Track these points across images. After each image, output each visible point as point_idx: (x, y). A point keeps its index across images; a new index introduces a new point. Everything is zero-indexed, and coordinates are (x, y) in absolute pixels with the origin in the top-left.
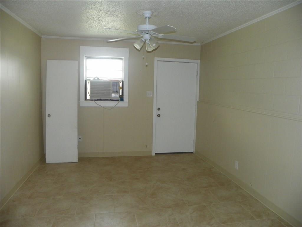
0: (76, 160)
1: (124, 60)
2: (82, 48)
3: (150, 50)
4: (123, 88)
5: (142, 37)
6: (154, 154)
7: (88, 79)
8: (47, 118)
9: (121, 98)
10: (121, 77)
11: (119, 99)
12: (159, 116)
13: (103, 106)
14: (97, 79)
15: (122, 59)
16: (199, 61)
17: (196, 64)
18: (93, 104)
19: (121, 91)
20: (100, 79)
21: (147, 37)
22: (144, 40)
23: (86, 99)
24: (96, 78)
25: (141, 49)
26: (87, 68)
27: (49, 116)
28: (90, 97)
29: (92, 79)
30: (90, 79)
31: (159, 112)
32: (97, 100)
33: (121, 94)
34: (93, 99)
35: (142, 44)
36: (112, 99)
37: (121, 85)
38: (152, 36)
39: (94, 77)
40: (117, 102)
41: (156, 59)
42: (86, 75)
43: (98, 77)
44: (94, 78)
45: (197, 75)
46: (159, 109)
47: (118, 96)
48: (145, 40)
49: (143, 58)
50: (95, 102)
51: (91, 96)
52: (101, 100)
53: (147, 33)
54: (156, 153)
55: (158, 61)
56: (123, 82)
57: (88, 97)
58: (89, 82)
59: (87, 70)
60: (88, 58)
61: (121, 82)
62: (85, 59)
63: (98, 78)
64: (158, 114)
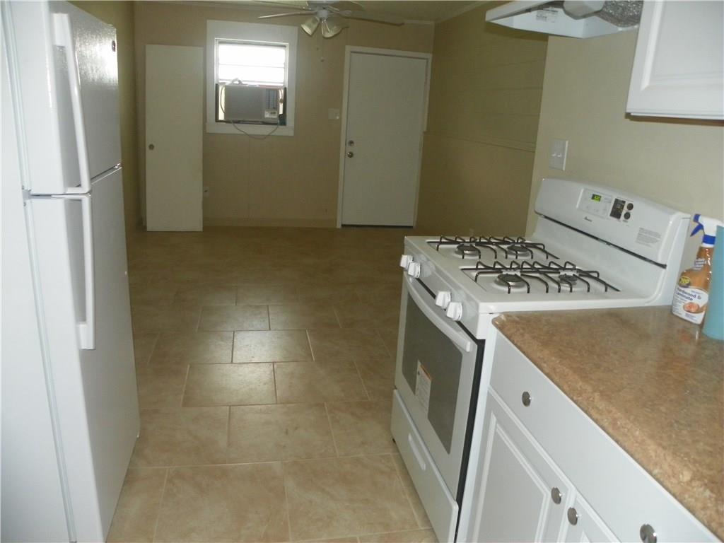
0: (199, 228)
1: (288, 47)
2: (212, 24)
3: (329, 35)
4: (284, 101)
5: (316, 13)
6: (339, 226)
7: (220, 81)
8: (149, 152)
9: (282, 120)
10: (282, 81)
11: (279, 121)
12: (351, 155)
13: (248, 133)
14: (237, 82)
15: (285, 46)
16: (430, 56)
17: (425, 61)
18: (230, 129)
19: (281, 106)
20: (243, 83)
21: (324, 13)
22: (318, 20)
23: (217, 120)
24: (236, 80)
25: (313, 34)
26: (220, 62)
27: (152, 147)
28: (225, 116)
29: (228, 83)
30: (224, 83)
31: (350, 149)
32: (238, 122)
33: (281, 112)
34: (231, 119)
35: (315, 26)
36: (265, 121)
37: (281, 96)
38: (331, 12)
39: (233, 78)
40: (275, 127)
41: (348, 48)
42: (217, 75)
43: (240, 79)
44: (234, 81)
45: (426, 83)
46: (351, 143)
47: (275, 116)
48: (321, 19)
49: (318, 49)
50: (235, 126)
51: (226, 113)
52: (244, 122)
53: (324, 8)
54: (344, 223)
55: (352, 52)
56: (285, 89)
57: (221, 116)
58: (224, 89)
59: (220, 66)
60: (221, 42)
61: (283, 91)
62: (216, 43)
63: (240, 81)
64: (350, 153)
